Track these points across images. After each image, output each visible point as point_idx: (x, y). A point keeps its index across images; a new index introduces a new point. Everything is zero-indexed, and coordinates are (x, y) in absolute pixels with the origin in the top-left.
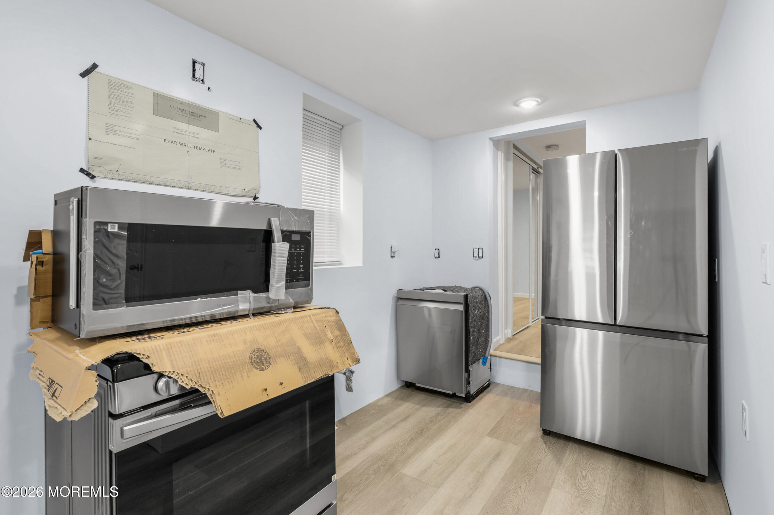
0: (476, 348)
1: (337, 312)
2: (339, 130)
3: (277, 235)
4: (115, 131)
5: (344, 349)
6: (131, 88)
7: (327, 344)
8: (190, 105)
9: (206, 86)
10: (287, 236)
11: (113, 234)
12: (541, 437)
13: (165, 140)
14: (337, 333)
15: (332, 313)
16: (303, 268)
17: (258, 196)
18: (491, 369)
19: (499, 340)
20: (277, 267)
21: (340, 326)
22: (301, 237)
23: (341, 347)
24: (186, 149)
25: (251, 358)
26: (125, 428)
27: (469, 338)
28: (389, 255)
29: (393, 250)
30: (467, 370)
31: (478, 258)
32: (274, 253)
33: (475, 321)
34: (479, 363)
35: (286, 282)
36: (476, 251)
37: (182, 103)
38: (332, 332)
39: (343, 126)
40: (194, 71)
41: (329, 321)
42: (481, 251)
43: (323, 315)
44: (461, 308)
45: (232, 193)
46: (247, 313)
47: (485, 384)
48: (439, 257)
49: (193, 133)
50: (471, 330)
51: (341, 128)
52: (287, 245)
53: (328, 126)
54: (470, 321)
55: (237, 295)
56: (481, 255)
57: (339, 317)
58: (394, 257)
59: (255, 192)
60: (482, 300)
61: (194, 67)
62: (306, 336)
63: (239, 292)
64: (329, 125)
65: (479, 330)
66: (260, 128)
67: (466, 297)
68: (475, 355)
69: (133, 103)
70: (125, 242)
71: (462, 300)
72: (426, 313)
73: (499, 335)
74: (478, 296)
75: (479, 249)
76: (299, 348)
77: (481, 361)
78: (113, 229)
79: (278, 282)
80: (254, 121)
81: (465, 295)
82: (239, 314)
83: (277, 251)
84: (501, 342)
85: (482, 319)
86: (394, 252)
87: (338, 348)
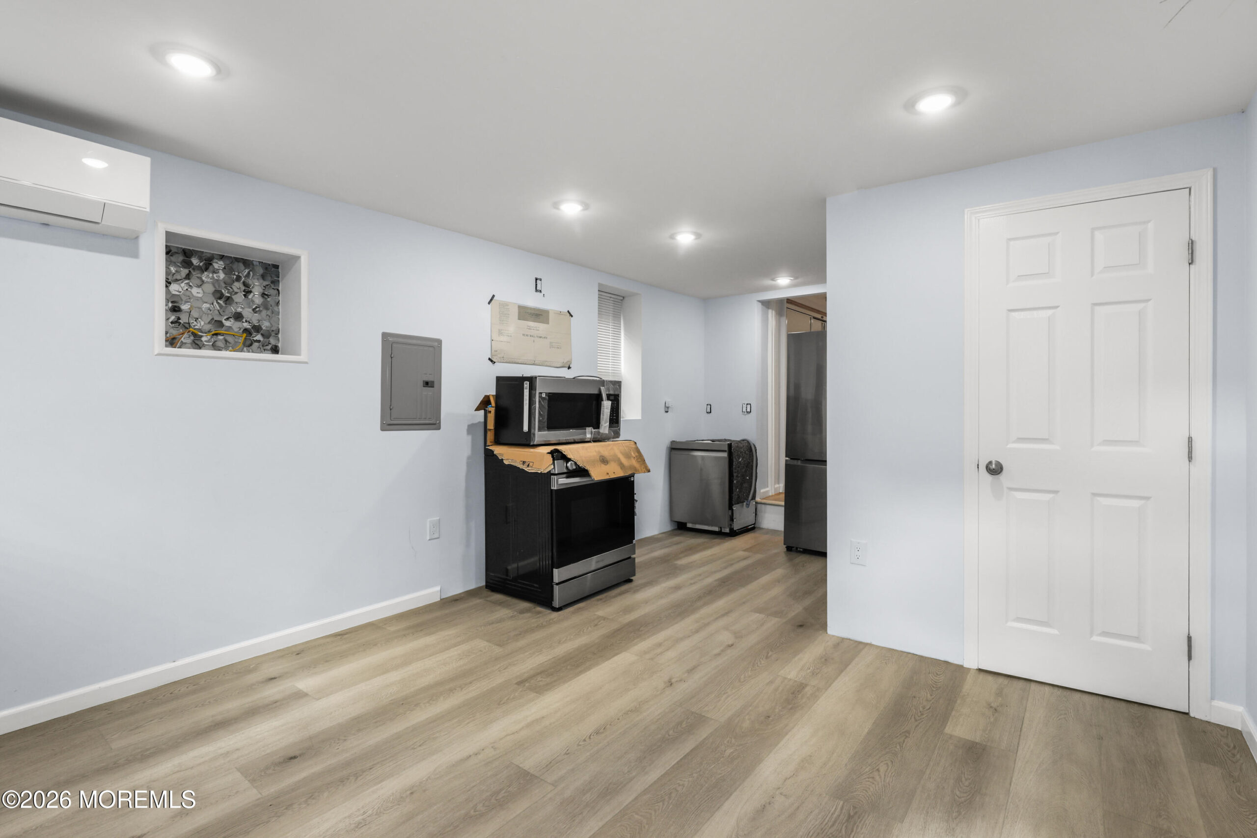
0: (740, 491)
1: (636, 443)
2: (620, 301)
3: (604, 396)
4: (502, 333)
5: (641, 463)
6: (508, 305)
7: (632, 459)
8: (534, 309)
9: (542, 294)
10: (609, 397)
11: (544, 397)
12: (785, 552)
13: (523, 335)
14: (637, 454)
15: (633, 443)
16: (615, 416)
17: (571, 366)
18: (756, 514)
19: (767, 492)
20: (605, 415)
21: (638, 451)
22: (615, 397)
23: (639, 462)
24: (533, 338)
25: (600, 459)
26: (560, 480)
27: (733, 481)
28: (663, 410)
29: (667, 405)
30: (730, 507)
31: (746, 413)
32: (603, 407)
33: (739, 467)
34: (743, 506)
35: (610, 424)
36: (745, 406)
37: (531, 309)
38: (634, 453)
39: (623, 298)
40: (536, 285)
41: (632, 448)
42: (749, 406)
43: (628, 444)
44: (725, 455)
45: (555, 365)
46: (589, 440)
47: (750, 526)
48: (711, 412)
49: (536, 327)
50: (735, 475)
51: (622, 299)
52: (610, 402)
53: (611, 299)
54: (734, 467)
55: (586, 429)
56: (749, 410)
57: (636, 445)
58: (668, 412)
59: (569, 363)
60: (747, 450)
61: (536, 282)
62: (621, 453)
63: (587, 428)
64: (613, 298)
65: (743, 476)
66: (572, 316)
67: (730, 446)
68: (738, 497)
69: (509, 314)
70: (547, 401)
71: (726, 449)
72: (700, 461)
73: (768, 487)
74: (743, 446)
75: (747, 404)
76: (619, 458)
77: (745, 504)
78: (544, 395)
79: (605, 423)
80: (568, 311)
81: (728, 444)
82: (586, 440)
83: (605, 406)
84: (770, 494)
85: (746, 467)
86: (668, 408)
87: (638, 462)
